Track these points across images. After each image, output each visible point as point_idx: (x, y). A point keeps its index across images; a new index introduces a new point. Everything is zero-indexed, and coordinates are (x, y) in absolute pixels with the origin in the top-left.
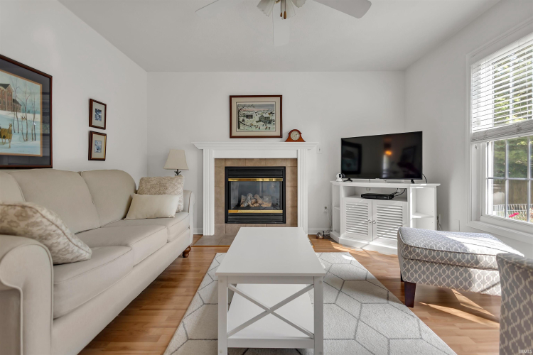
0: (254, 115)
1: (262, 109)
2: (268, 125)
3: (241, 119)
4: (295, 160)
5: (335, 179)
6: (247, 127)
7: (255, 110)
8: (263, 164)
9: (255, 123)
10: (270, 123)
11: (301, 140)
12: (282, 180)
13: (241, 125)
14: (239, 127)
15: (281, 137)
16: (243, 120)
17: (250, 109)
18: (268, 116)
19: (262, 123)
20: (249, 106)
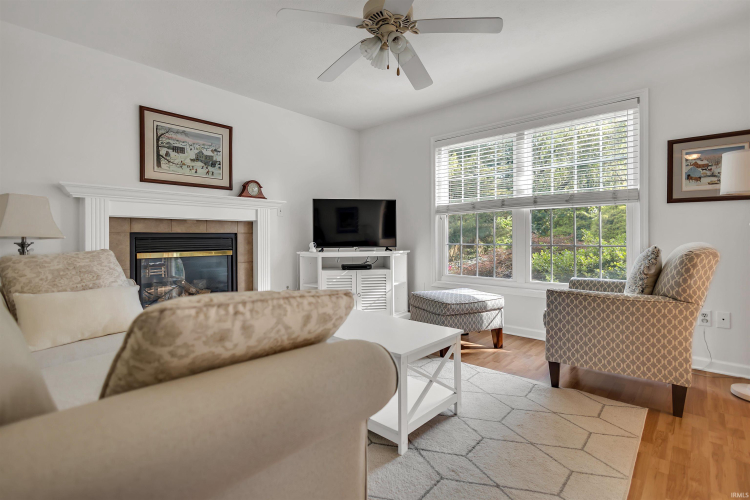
0: (187, 148)
1: (201, 142)
2: (211, 169)
3: (163, 152)
4: (250, 225)
5: (308, 249)
6: (173, 167)
7: (190, 140)
8: (202, 229)
9: (188, 162)
10: (213, 165)
11: (260, 196)
12: (230, 253)
13: (163, 161)
14: (159, 165)
15: (230, 188)
16: (167, 154)
17: (179, 137)
18: (211, 154)
19: (200, 164)
20: (177, 132)
